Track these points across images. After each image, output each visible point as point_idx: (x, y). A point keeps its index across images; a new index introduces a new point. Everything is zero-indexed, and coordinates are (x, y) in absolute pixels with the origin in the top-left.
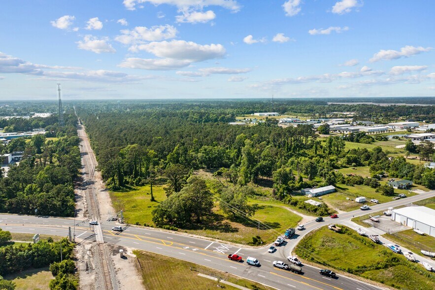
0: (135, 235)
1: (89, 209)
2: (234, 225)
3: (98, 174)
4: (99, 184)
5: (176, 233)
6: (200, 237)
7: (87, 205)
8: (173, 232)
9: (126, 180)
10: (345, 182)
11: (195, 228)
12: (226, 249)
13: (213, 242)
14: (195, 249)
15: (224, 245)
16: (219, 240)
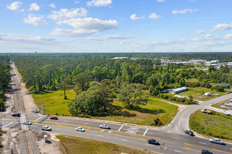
0: (56, 123)
1: (15, 106)
2: (132, 112)
3: (23, 84)
4: (24, 90)
5: (90, 120)
6: (110, 122)
7: (14, 103)
8: (88, 119)
9: (44, 87)
11: (104, 115)
12: (136, 130)
13: (123, 125)
14: (110, 132)
15: (133, 127)
16: (127, 124)
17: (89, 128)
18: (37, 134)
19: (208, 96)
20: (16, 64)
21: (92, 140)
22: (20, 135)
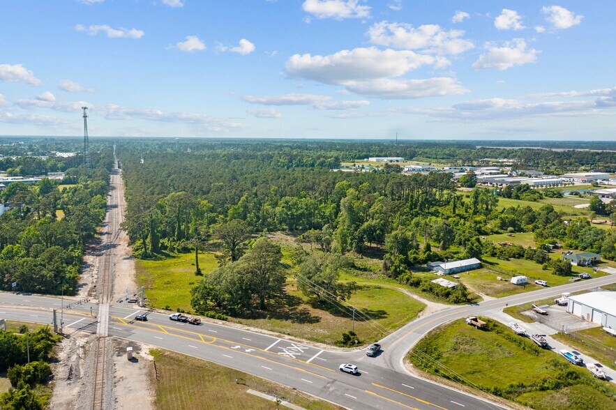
0: (159, 326)
1: (98, 285)
2: (315, 312)
3: (124, 235)
5: (223, 324)
6: (260, 330)
7: (98, 278)
8: (220, 323)
9: (163, 244)
10: (496, 254)
11: (254, 316)
12: (299, 351)
13: (280, 340)
14: (249, 351)
15: (296, 345)
16: (290, 337)
17: (215, 339)
18: (119, 343)
19: (517, 284)
20: (124, 176)
21: (209, 363)
22: (91, 344)
